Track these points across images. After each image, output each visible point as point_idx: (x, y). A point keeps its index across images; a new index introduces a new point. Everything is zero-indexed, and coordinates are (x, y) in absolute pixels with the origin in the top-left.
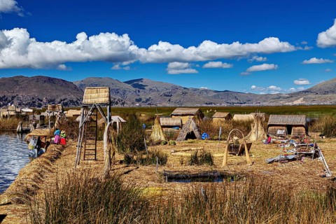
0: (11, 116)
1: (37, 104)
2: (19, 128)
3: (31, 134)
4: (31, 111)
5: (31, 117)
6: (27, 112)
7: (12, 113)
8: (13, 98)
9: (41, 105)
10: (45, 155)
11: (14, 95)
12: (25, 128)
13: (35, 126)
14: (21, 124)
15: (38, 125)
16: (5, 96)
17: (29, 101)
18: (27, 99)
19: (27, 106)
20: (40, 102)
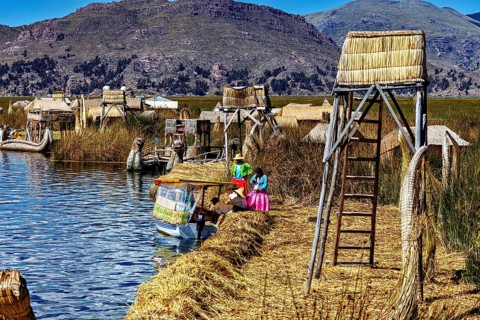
0: (112, 120)
1: (192, 84)
2: (133, 157)
3: (170, 177)
4: (173, 105)
5: (170, 126)
6: (160, 110)
7: (115, 112)
8: (123, 64)
9: (206, 88)
10: (214, 242)
11: (125, 55)
12: (151, 158)
13: (181, 152)
14: (141, 146)
15: (190, 151)
16: (97, 60)
17: (168, 76)
18: (163, 69)
19: (163, 89)
20: (201, 78)
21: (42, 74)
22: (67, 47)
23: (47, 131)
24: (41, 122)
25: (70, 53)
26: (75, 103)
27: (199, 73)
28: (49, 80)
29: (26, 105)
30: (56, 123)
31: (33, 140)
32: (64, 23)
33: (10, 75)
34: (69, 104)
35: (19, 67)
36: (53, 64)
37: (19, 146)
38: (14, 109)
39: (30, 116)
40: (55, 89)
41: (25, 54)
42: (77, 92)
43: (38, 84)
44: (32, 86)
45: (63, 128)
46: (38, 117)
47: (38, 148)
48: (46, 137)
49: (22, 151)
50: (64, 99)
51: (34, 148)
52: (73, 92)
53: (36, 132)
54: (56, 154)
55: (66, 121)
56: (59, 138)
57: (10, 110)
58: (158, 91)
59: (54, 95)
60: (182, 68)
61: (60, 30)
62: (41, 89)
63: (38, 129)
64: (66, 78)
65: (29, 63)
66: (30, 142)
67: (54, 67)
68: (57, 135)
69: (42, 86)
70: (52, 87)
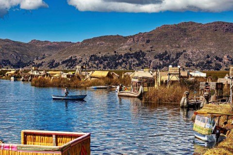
0: (173, 82)
1: (213, 65)
2: (183, 101)
3: (202, 111)
4: (204, 75)
5: (202, 85)
6: (197, 77)
7: (174, 78)
8: (178, 55)
9: (220, 67)
10: (225, 144)
11: (180, 50)
12: (193, 101)
13: (207, 98)
14: (187, 95)
15: (212, 98)
16: (166, 53)
17: (201, 61)
18: (199, 57)
19: (199, 67)
20: (218, 62)
21: (138, 59)
22: (151, 46)
23: (141, 87)
24: (138, 82)
25: (153, 49)
26: (155, 74)
27: (217, 60)
28: (142, 62)
29: (131, 74)
30: (145, 83)
31: (134, 91)
32: (150, 34)
33: (123, 60)
34: (152, 74)
35: (127, 56)
36: (144, 54)
37: (127, 94)
38: (125, 76)
39: (133, 80)
40: (145, 66)
41: (130, 49)
42: (156, 68)
43: (136, 64)
44: (134, 65)
45: (149, 86)
46: (137, 80)
47: (136, 95)
48: (140, 90)
49: (129, 97)
50: (149, 71)
51: (134, 95)
52: (153, 68)
53: (135, 87)
54: (145, 98)
55: (150, 82)
56: (147, 90)
57: (123, 77)
58: (196, 68)
59: (144, 70)
60: (208, 57)
61: (148, 38)
62: (138, 66)
63: (136, 86)
64: (151, 61)
65: (132, 54)
66: (133, 92)
67: (144, 56)
68: (146, 89)
69: (138, 65)
70: (143, 66)
